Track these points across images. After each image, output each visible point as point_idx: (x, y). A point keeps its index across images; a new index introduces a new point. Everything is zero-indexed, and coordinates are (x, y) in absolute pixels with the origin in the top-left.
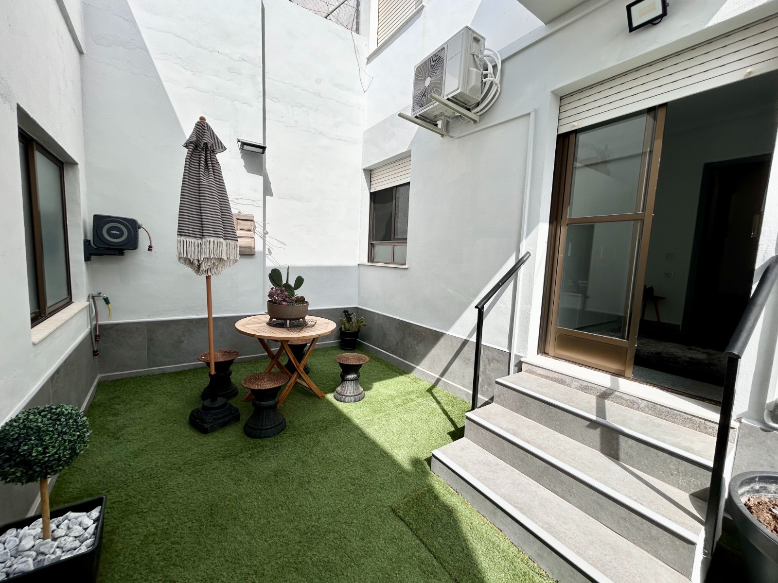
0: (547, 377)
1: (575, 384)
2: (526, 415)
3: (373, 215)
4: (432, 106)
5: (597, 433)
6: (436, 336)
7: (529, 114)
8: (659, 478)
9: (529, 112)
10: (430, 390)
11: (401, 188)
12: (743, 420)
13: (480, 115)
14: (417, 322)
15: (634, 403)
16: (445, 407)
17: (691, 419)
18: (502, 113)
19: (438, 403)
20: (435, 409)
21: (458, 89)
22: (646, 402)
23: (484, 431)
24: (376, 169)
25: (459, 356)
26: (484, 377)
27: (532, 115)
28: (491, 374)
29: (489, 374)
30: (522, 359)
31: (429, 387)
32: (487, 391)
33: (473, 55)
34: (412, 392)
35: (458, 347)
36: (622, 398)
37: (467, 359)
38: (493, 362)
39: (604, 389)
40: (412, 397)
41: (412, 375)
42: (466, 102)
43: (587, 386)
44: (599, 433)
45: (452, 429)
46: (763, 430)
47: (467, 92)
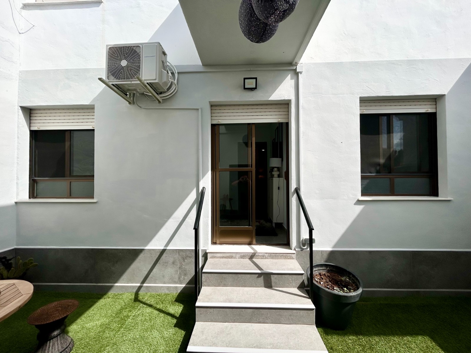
0: (223, 257)
1: (238, 256)
2: (225, 285)
3: (35, 152)
4: (130, 82)
5: (262, 279)
6: (135, 254)
7: (198, 109)
8: (287, 287)
9: (198, 108)
10: (136, 299)
11: (75, 132)
12: (296, 249)
13: (163, 99)
14: (111, 246)
15: (263, 256)
16: (158, 307)
17: (283, 255)
18: (178, 103)
19: (151, 306)
20: (152, 313)
21: (155, 80)
22: (267, 254)
23: (212, 310)
24: (40, 110)
25: (159, 262)
26: (180, 271)
27: (200, 110)
28: (186, 268)
29: (185, 268)
30: (207, 252)
31: (133, 297)
32: (184, 279)
33: (163, 62)
34: (122, 309)
35: (157, 257)
36: (259, 255)
37: (166, 263)
38: (186, 259)
39: (251, 254)
40: (125, 314)
41: (111, 293)
42: (157, 89)
43: (244, 255)
44: (263, 278)
45: (175, 321)
46: (301, 251)
47: (161, 84)
